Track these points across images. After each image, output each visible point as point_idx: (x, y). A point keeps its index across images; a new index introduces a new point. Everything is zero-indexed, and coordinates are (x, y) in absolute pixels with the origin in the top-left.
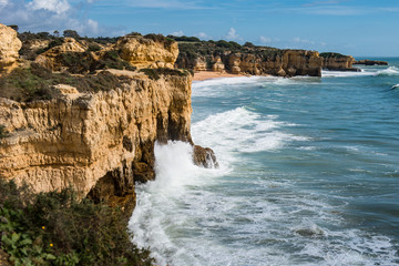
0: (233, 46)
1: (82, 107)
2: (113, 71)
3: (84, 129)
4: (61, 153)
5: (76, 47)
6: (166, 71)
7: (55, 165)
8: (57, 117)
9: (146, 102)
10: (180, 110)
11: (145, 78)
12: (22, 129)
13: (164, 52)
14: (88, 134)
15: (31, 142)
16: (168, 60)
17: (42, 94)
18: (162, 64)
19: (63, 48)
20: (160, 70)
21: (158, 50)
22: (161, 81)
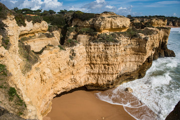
0: (176, 18)
1: (146, 40)
2: (149, 28)
3: (146, 46)
4: (138, 52)
5: (138, 21)
6: (163, 28)
7: (136, 54)
8: (138, 42)
9: (158, 37)
10: (166, 39)
11: (158, 30)
12: (130, 45)
13: (163, 22)
14: (146, 47)
15: (132, 48)
16: (164, 25)
17: (135, 36)
18: (162, 26)
19: (135, 21)
20: (161, 28)
21: (161, 22)
22: (161, 31)
